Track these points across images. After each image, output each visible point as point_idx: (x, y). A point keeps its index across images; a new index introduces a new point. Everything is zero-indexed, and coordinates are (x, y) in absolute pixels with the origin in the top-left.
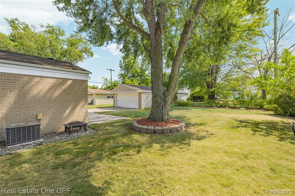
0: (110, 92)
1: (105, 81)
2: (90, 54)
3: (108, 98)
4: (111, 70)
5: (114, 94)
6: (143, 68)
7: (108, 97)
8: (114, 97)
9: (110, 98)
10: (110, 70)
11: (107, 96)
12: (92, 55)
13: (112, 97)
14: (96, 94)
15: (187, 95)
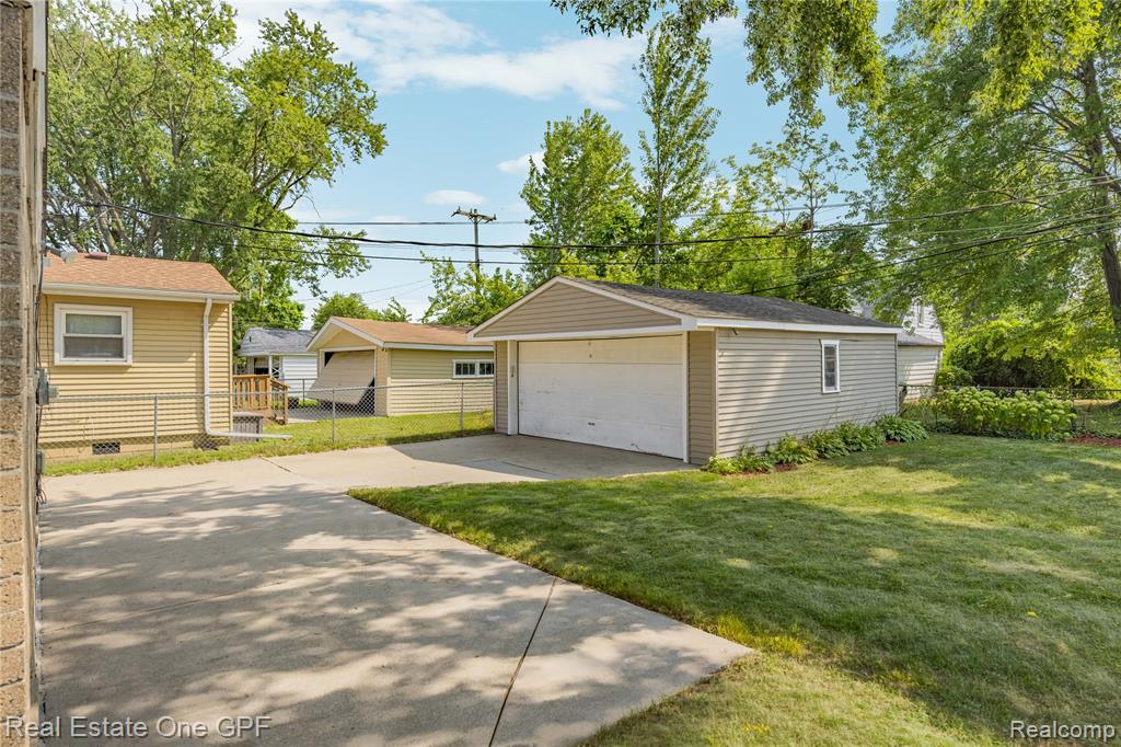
0: (470, 338)
1: (442, 276)
2: (365, 141)
3: (458, 372)
4: (474, 216)
5: (501, 345)
6: (665, 192)
7: (458, 366)
8: (498, 368)
9: (473, 372)
10: (472, 216)
11: (455, 361)
12: (377, 146)
13: (488, 369)
14: (392, 350)
15: (933, 352)
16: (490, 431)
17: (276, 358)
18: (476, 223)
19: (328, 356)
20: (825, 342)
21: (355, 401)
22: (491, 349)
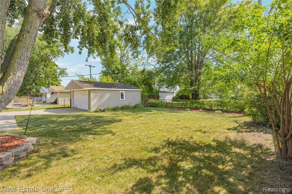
4: (90, 66)
14: (60, 92)
15: (171, 93)
16: (70, 107)
17: (45, 93)
18: (90, 68)
19: (52, 93)
20: (120, 92)
21: (53, 102)
22: (70, 92)
